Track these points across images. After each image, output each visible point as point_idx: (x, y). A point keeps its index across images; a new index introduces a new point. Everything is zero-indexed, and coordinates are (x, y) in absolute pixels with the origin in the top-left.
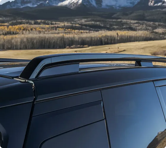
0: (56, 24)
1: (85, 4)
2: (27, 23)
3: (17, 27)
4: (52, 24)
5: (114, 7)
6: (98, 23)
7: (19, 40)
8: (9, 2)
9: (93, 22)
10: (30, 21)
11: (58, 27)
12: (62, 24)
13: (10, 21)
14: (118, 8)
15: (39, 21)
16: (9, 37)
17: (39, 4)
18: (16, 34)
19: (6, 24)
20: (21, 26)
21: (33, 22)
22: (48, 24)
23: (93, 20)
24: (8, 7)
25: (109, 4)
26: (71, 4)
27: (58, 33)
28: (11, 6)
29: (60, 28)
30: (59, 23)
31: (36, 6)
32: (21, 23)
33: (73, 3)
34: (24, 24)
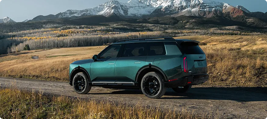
0: (95, 28)
1: (116, 13)
2: (74, 28)
3: (67, 31)
4: (92, 28)
5: (136, 14)
6: (125, 26)
7: (69, 40)
8: (61, 13)
9: (122, 26)
10: (76, 26)
11: (97, 30)
12: (99, 28)
13: (62, 27)
14: (140, 15)
15: (83, 26)
16: (61, 38)
17: (82, 14)
18: (66, 36)
19: (59, 29)
20: (70, 30)
21: (78, 27)
22: (90, 28)
23: (122, 25)
24: (60, 16)
25: (133, 13)
26: (106, 13)
27: (97, 35)
28: (62, 16)
29: (98, 31)
30: (97, 27)
31: (80, 15)
32: (69, 28)
33: (107, 12)
34: (72, 28)
